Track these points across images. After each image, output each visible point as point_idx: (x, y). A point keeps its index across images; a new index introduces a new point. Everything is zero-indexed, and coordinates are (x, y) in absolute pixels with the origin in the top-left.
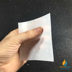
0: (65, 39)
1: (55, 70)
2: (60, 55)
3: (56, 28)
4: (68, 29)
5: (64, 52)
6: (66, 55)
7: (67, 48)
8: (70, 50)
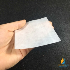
0: (64, 34)
1: (54, 65)
2: (59, 50)
3: (55, 23)
4: (67, 24)
5: (63, 47)
6: (65, 50)
7: (66, 43)
8: (69, 45)
